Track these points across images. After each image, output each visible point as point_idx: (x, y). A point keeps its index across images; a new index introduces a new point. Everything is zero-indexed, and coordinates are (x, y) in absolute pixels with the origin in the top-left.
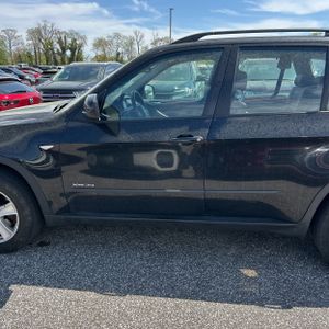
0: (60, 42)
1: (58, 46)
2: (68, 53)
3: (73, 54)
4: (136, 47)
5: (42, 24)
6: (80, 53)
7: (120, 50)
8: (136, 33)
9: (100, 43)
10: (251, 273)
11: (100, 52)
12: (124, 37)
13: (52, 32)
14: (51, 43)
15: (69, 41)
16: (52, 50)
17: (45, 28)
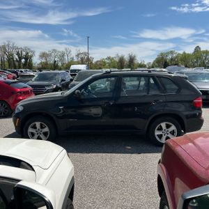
0: (18, 54)
1: (17, 57)
2: (23, 60)
3: (26, 61)
4: (66, 57)
5: (7, 43)
6: (31, 61)
7: (56, 59)
8: (66, 49)
9: (43, 55)
10: (129, 148)
11: (44, 61)
12: (59, 52)
13: (13, 48)
14: (12, 55)
15: (24, 53)
16: (13, 59)
17: (8, 45)
